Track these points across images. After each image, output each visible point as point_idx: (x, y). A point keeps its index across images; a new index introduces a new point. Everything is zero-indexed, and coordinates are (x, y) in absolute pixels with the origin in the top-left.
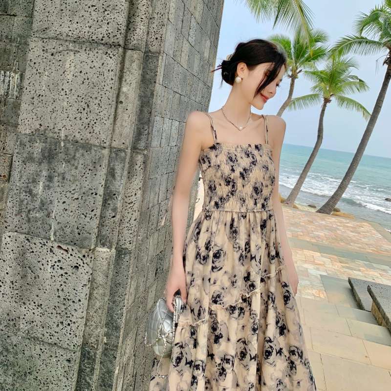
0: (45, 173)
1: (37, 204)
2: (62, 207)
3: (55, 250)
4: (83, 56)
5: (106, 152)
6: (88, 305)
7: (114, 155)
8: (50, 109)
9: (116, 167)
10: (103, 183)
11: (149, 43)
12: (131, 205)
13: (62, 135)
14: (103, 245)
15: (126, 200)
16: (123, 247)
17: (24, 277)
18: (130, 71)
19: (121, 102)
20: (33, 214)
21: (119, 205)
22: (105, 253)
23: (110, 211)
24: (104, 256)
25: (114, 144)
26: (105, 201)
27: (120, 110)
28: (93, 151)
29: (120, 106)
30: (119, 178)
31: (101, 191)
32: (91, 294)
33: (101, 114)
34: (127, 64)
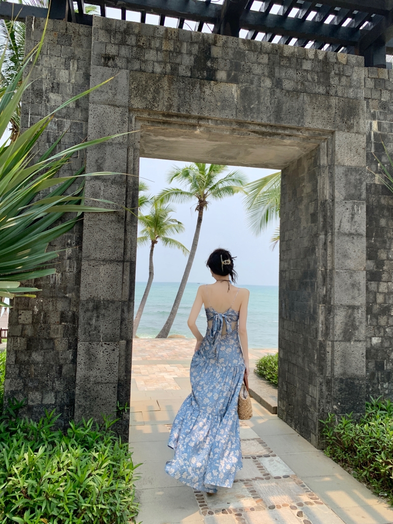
0: (95, 315)
1: (93, 328)
2: (105, 327)
3: (104, 345)
4: (107, 266)
5: (121, 303)
6: (119, 364)
7: (123, 304)
8: (94, 289)
9: (124, 308)
10: (120, 315)
12: (130, 322)
13: (102, 298)
14: (122, 339)
15: (128, 321)
16: (129, 339)
17: (90, 359)
19: (124, 283)
20: (91, 333)
22: (123, 342)
23: (124, 326)
24: (123, 344)
25: (123, 299)
26: (121, 322)
27: (124, 286)
28: (116, 303)
31: (119, 318)
32: (120, 360)
34: (125, 267)
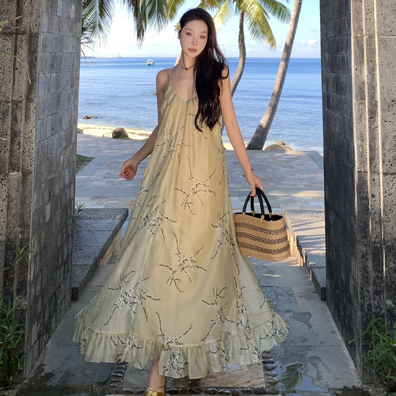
5: (10, 104)
6: (7, 214)
7: (15, 106)
9: (17, 114)
10: (10, 126)
11: (31, 28)
12: (29, 139)
14: (14, 170)
15: (25, 136)
16: (27, 169)
18: (21, 48)
19: (17, 69)
21: (21, 140)
22: (15, 175)
23: (16, 146)
24: (15, 177)
25: (15, 98)
26: (12, 139)
27: (16, 74)
29: (16, 71)
30: (20, 122)
31: (9, 133)
32: (8, 206)
33: (5, 79)
34: (19, 43)
